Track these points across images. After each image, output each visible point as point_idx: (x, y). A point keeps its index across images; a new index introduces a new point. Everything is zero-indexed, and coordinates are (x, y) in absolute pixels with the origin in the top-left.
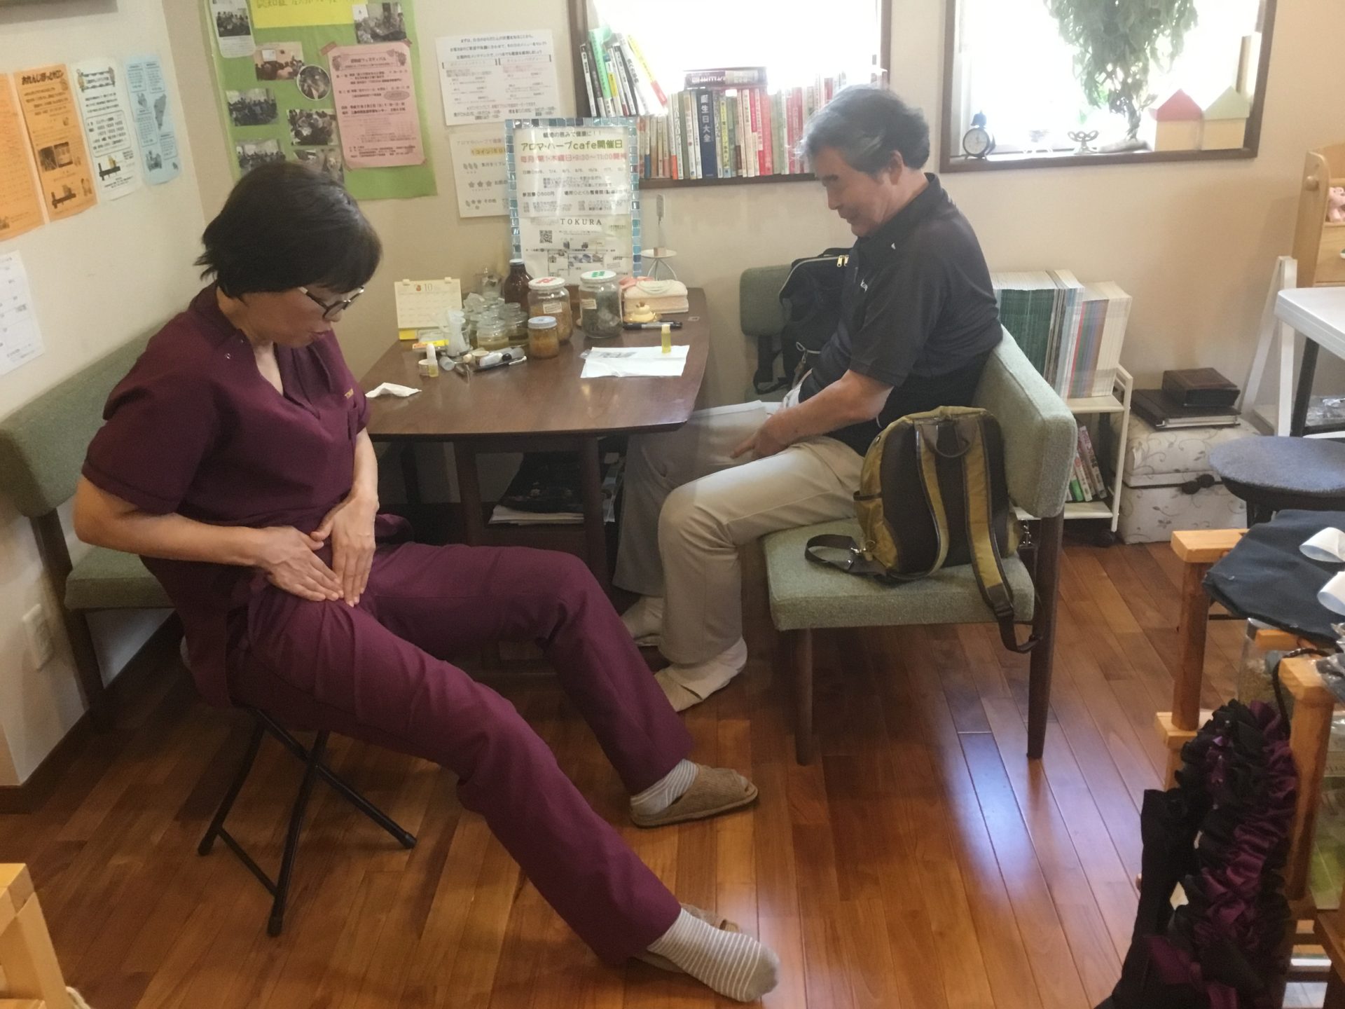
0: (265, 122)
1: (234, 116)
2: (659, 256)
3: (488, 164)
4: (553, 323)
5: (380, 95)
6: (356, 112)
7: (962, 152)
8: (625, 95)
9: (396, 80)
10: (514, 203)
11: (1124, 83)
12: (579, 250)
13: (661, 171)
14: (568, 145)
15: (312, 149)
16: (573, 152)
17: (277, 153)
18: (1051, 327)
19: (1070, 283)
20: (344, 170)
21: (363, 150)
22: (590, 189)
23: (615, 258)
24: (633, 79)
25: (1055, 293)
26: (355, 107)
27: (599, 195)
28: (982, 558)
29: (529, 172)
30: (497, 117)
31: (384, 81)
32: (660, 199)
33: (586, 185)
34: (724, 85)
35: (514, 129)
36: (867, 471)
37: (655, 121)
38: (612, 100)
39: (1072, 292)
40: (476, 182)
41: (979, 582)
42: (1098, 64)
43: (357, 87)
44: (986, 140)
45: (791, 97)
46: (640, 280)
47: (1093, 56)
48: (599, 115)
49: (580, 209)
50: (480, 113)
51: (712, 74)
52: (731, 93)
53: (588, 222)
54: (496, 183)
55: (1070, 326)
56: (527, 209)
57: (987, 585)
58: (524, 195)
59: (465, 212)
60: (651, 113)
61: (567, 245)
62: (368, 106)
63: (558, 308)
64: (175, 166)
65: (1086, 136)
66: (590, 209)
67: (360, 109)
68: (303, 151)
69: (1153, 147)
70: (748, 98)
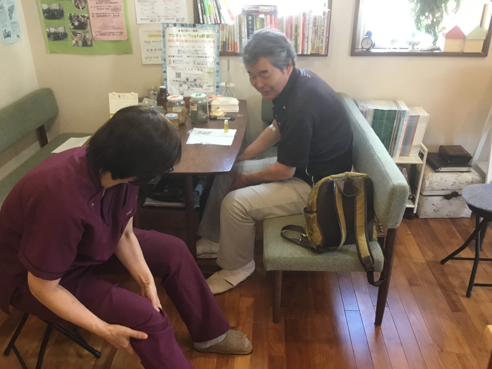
0: (59, 18)
1: (45, 15)
2: (228, 86)
3: (155, 42)
4: (176, 117)
5: (108, 9)
6: (98, 16)
7: (360, 47)
8: (216, 14)
9: (116, 3)
10: (165, 60)
11: (432, 21)
12: (192, 82)
13: (230, 49)
14: (189, 36)
15: (80, 31)
16: (191, 38)
17: (64, 32)
18: (394, 126)
19: (404, 107)
20: (93, 41)
21: (101, 33)
22: (198, 55)
23: (208, 86)
24: (219, 8)
25: (397, 112)
26: (97, 14)
27: (202, 58)
28: (361, 244)
29: (171, 47)
30: (159, 21)
31: (110, 3)
32: (229, 61)
33: (196, 54)
34: (258, 12)
35: (165, 27)
36: (311, 199)
37: (228, 27)
38: (210, 16)
39: (404, 111)
40: (150, 49)
41: (359, 254)
42: (422, 12)
43: (98, 5)
44: (371, 43)
45: (288, 19)
46: (218, 97)
47: (420, 8)
48: (204, 23)
49: (194, 64)
50: (152, 19)
51: (253, 8)
52: (262, 16)
53: (197, 70)
54: (158, 50)
55: (402, 126)
56: (170, 63)
57: (363, 256)
58: (169, 56)
59: (145, 62)
60: (226, 23)
61: (187, 79)
62: (103, 14)
63: (180, 110)
64: (18, 36)
65: (414, 43)
66: (198, 64)
67: (100, 15)
68: (75, 32)
69: (443, 50)
70: (269, 19)
